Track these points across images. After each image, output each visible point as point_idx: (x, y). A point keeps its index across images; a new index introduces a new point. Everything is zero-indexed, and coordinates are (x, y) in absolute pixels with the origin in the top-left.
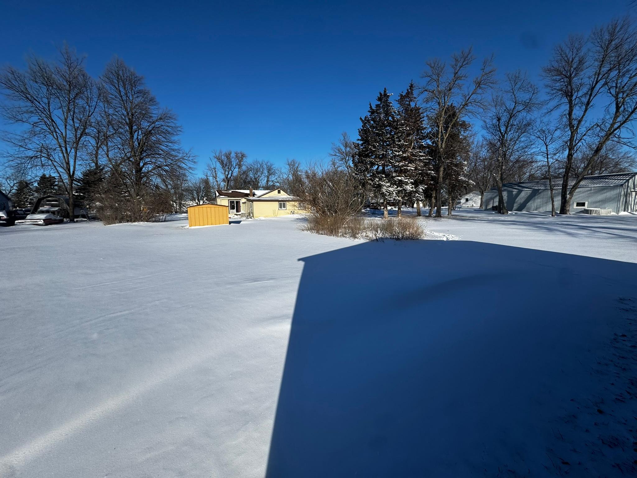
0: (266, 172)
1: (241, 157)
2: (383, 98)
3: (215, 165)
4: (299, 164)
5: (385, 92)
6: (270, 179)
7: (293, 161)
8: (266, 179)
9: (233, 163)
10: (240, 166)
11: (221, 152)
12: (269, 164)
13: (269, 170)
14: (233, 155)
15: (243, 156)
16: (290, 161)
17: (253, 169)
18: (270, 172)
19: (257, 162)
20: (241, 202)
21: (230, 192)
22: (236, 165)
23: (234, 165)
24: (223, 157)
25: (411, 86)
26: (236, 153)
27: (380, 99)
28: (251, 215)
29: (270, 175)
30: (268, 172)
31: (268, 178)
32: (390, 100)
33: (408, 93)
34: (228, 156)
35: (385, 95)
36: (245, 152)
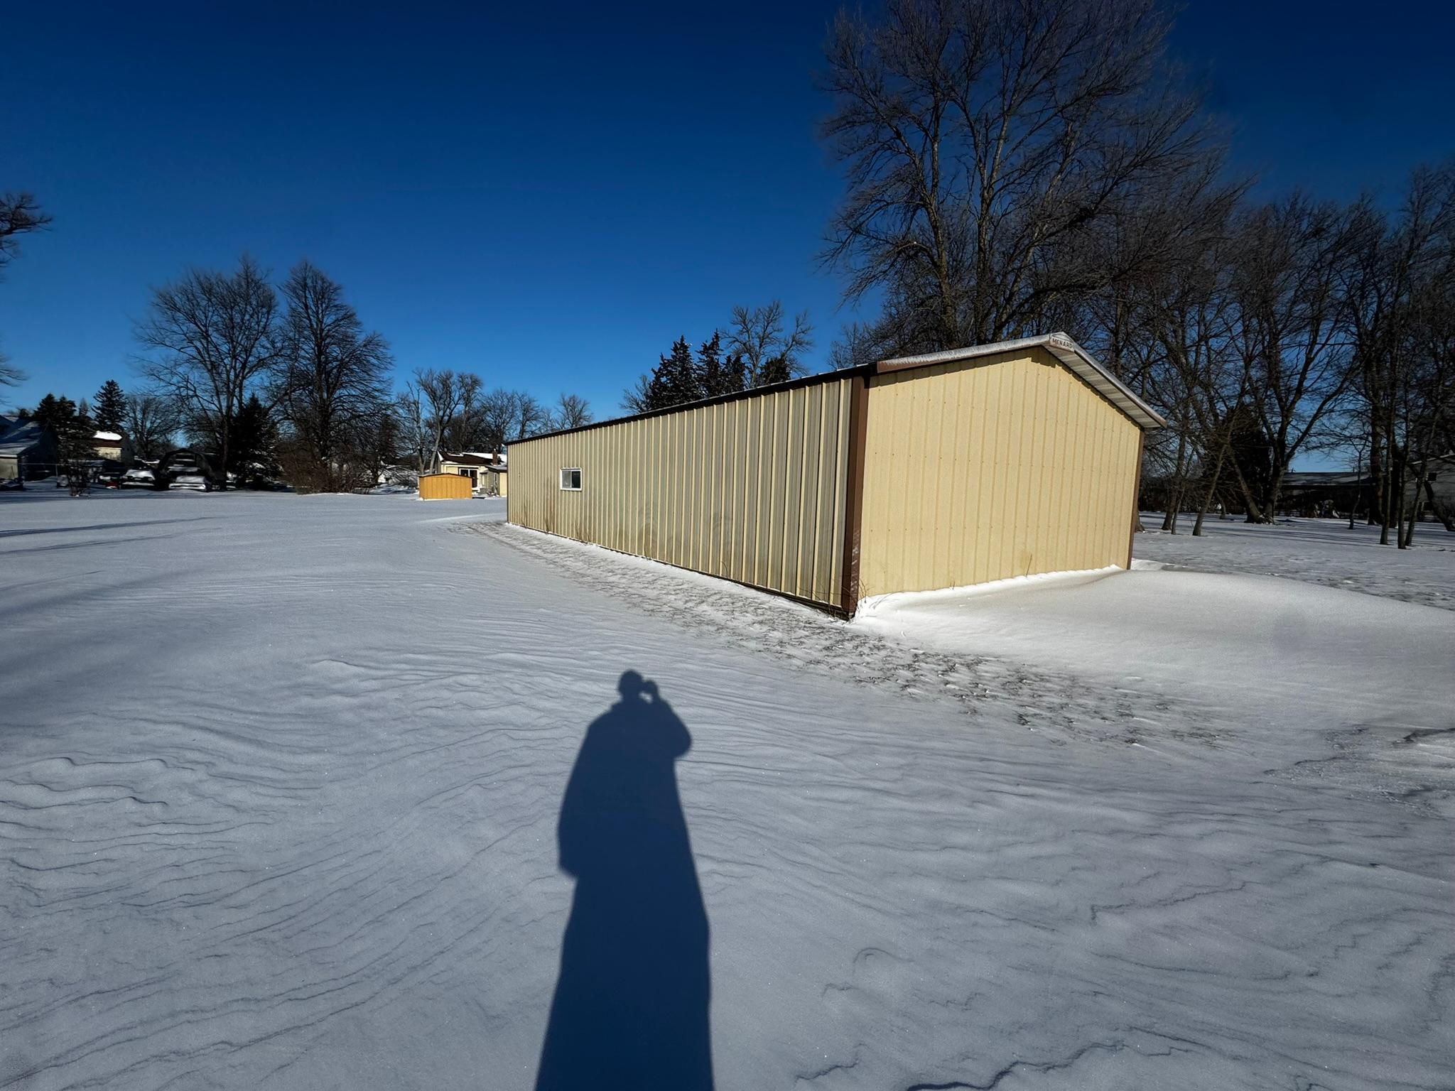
0: (519, 413)
1: (472, 384)
2: (681, 348)
3: (416, 396)
4: (584, 406)
5: (682, 340)
6: (527, 428)
7: (573, 398)
8: (519, 427)
9: (453, 395)
10: (468, 401)
11: (431, 372)
12: (526, 399)
13: (526, 411)
14: (455, 378)
15: (476, 382)
16: (567, 399)
17: (494, 406)
18: (529, 413)
19: (503, 394)
20: (478, 472)
21: (461, 455)
22: (459, 399)
23: (456, 399)
24: (435, 382)
25: (717, 337)
26: (461, 377)
27: (675, 349)
28: (495, 491)
29: (528, 420)
30: (524, 414)
31: (523, 426)
32: (689, 351)
33: (713, 344)
34: (445, 383)
35: (682, 344)
36: (480, 375)
